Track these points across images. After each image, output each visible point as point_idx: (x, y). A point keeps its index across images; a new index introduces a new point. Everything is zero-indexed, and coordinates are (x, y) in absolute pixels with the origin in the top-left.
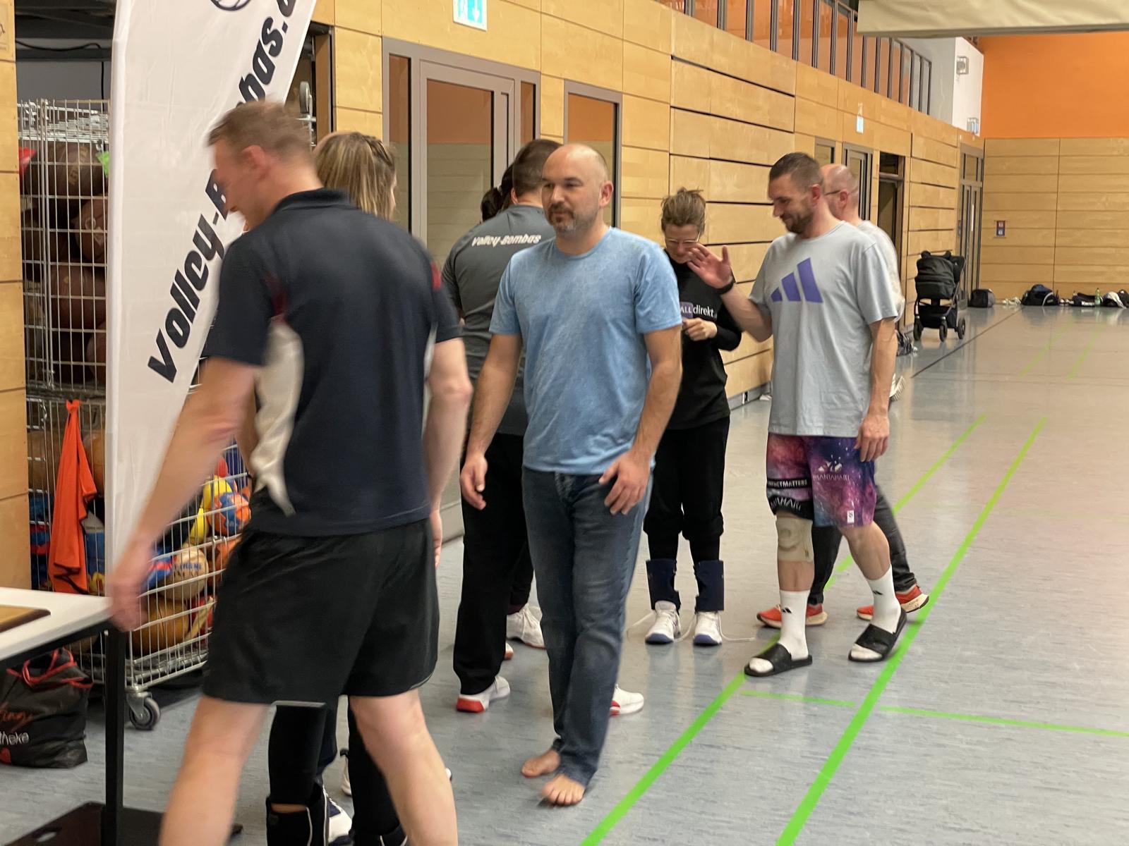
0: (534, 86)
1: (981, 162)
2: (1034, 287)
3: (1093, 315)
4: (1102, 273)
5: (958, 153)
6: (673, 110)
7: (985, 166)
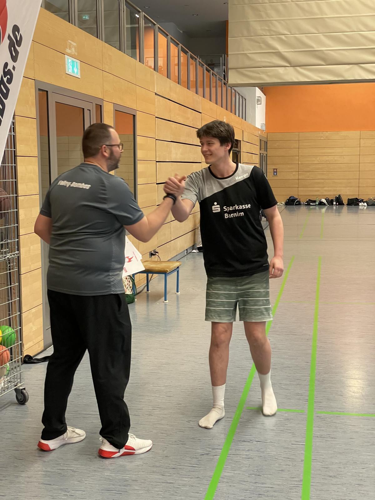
0: (101, 106)
1: (266, 143)
2: (290, 197)
3: (315, 209)
4: (318, 191)
5: (258, 139)
6: (156, 118)
7: (268, 145)
